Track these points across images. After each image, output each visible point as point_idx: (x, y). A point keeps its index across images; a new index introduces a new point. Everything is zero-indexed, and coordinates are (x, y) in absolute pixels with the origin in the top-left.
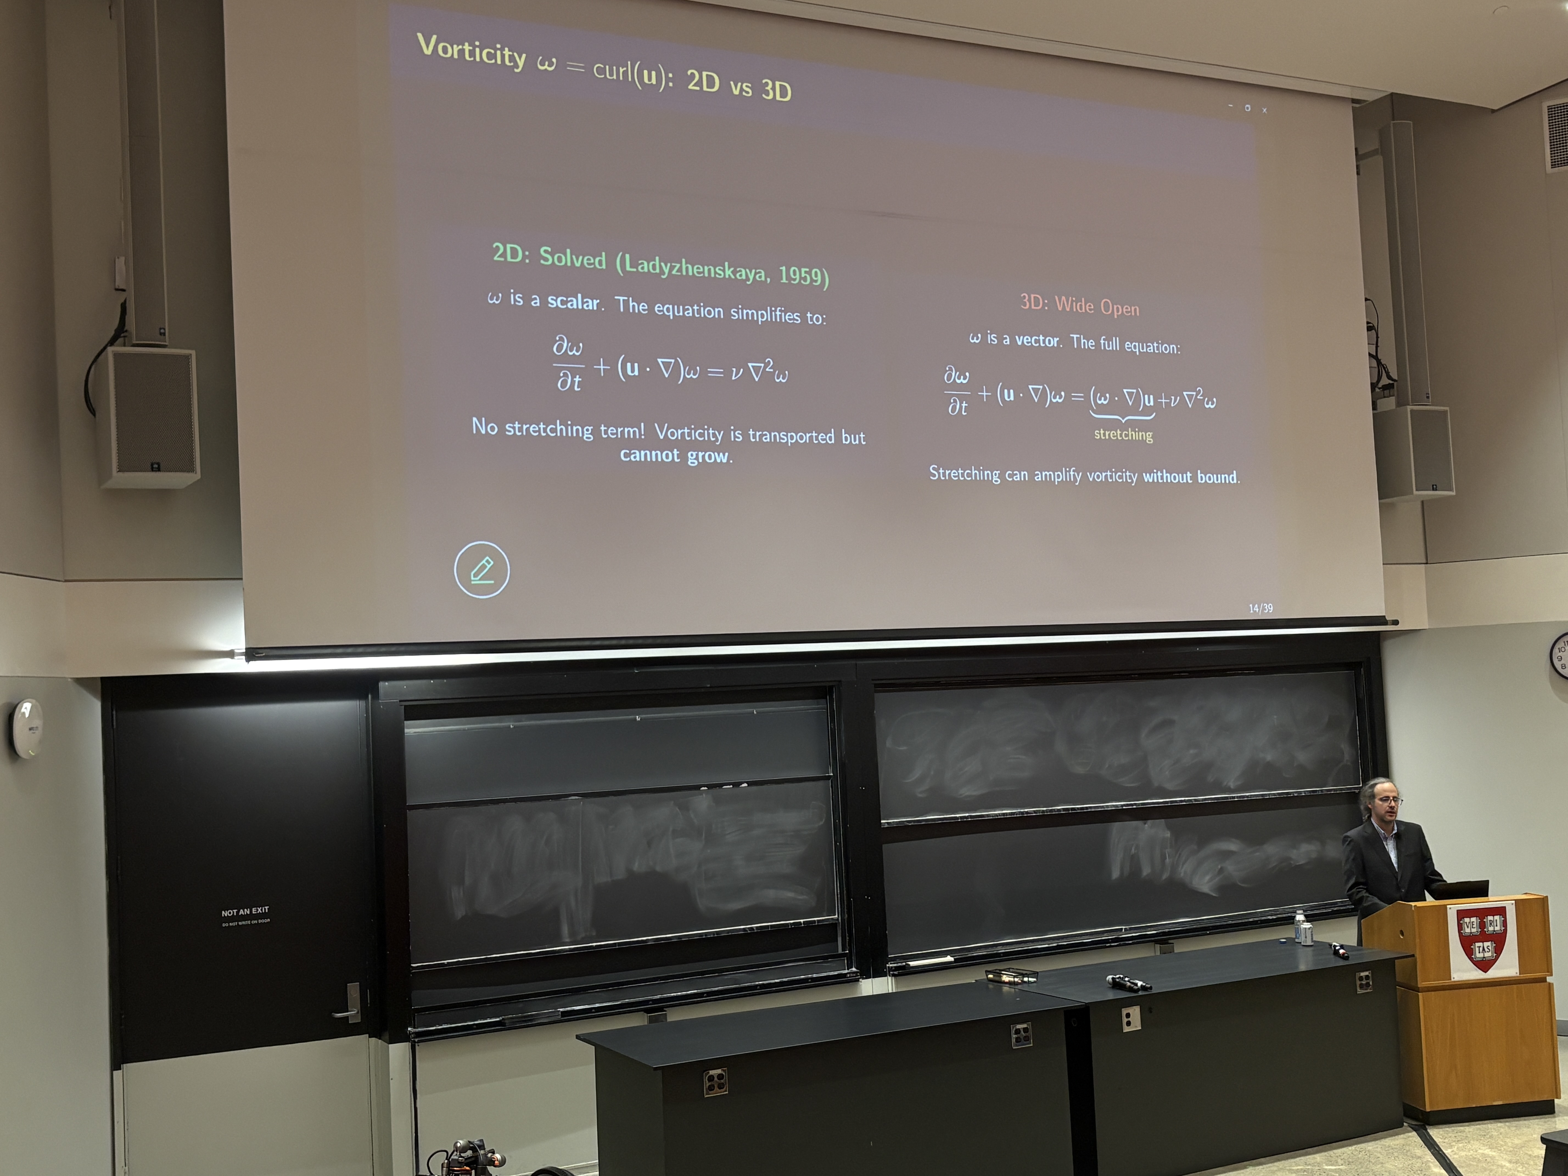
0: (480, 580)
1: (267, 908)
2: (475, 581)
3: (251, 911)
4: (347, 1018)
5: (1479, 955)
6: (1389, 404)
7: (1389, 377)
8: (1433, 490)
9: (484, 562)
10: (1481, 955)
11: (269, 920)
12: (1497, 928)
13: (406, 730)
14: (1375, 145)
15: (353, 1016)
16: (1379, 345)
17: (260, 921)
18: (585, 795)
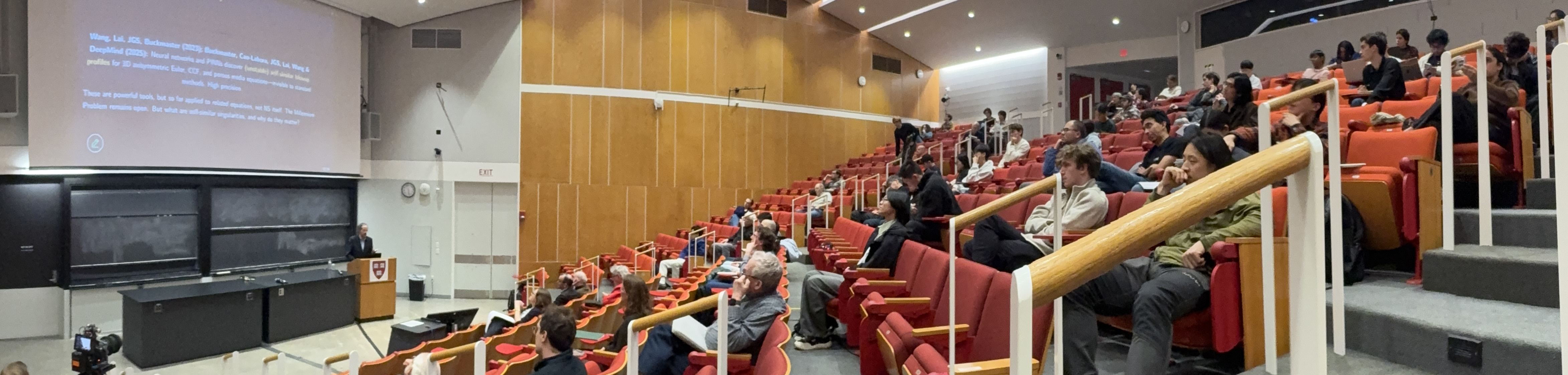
1: (33, 246)
2: (93, 146)
3: (28, 247)
5: (378, 274)
6: (365, 110)
7: (365, 103)
8: (378, 139)
9: (96, 140)
11: (34, 250)
12: (383, 267)
13: (72, 194)
14: (367, 32)
15: (54, 280)
16: (363, 93)
17: (31, 250)
18: (122, 216)
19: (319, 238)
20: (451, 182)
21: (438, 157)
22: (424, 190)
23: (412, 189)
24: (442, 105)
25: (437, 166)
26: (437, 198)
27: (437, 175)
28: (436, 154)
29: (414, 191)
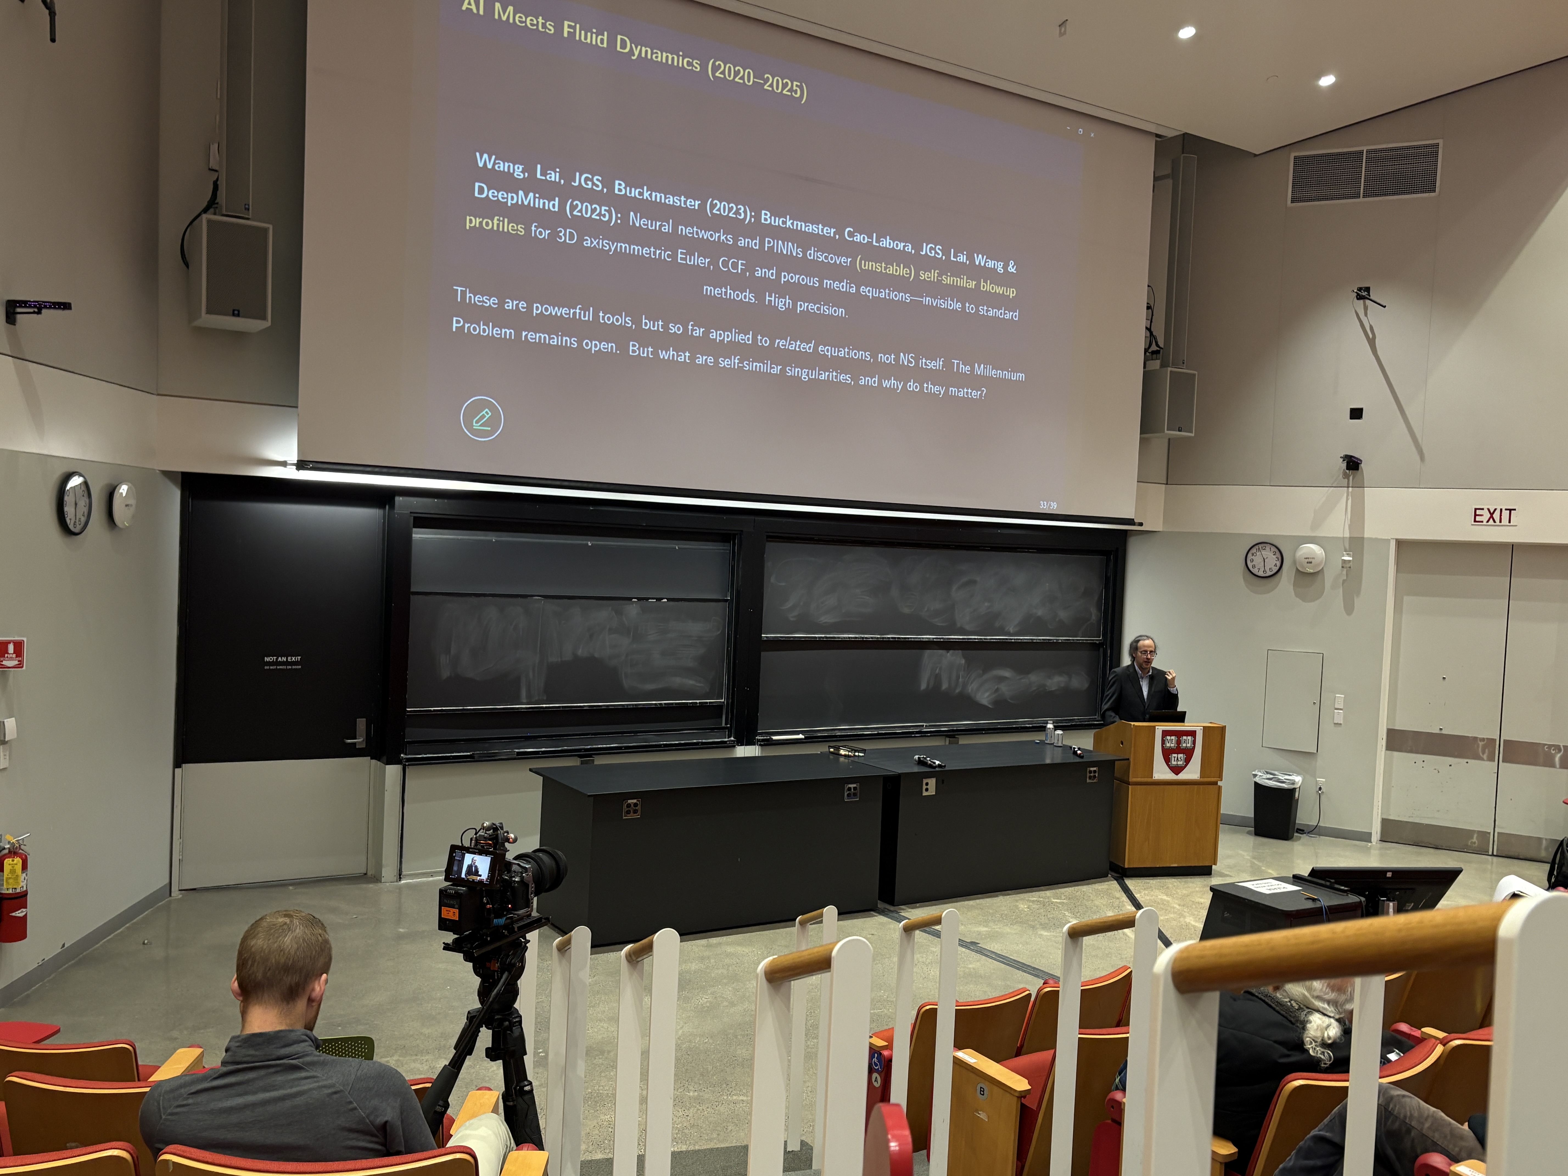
0: (480, 426)
1: (299, 658)
2: (476, 426)
3: (287, 659)
4: (355, 744)
5: (1174, 763)
6: (1155, 364)
7: (1157, 345)
8: (1179, 431)
9: (484, 412)
10: (1175, 763)
11: (300, 667)
12: (1189, 745)
13: (414, 535)
14: (1168, 171)
15: (359, 742)
16: (1153, 320)
17: (294, 667)
18: (545, 597)
19: (1022, 669)
20: (1388, 541)
21: (1351, 478)
22: (1307, 560)
23: (1275, 557)
24: (1372, 342)
25: (1347, 500)
26: (1344, 581)
27: (1348, 522)
28: (1347, 469)
29: (1279, 564)
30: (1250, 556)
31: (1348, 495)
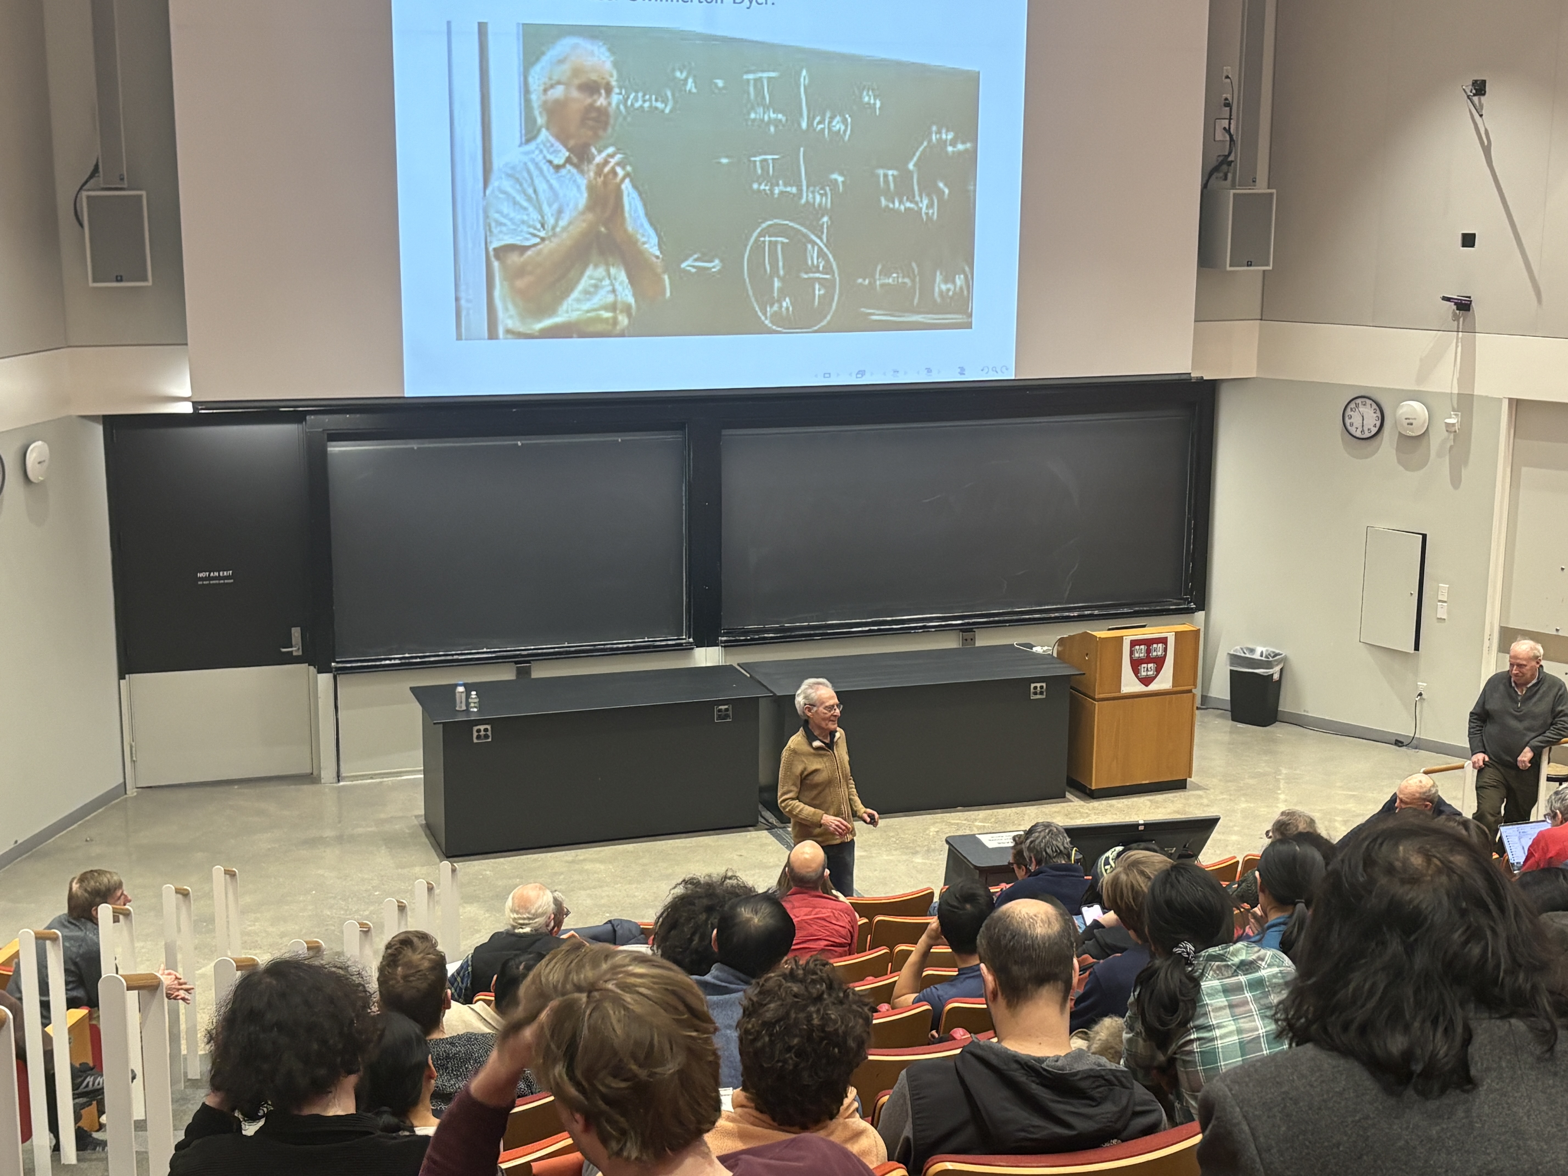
1: (231, 572)
3: (219, 574)
4: (292, 652)
5: (1143, 674)
8: (1248, 266)
10: (1145, 674)
11: (232, 581)
13: (329, 449)
15: (296, 651)
16: (1232, 121)
17: (226, 581)
20: (1500, 401)
21: (1461, 319)
22: (1408, 421)
23: (1375, 415)
24: (1487, 150)
25: (1457, 347)
26: (1451, 447)
27: (1457, 375)
28: (1457, 309)
29: (1378, 424)
30: (1348, 412)
31: (1457, 342)
